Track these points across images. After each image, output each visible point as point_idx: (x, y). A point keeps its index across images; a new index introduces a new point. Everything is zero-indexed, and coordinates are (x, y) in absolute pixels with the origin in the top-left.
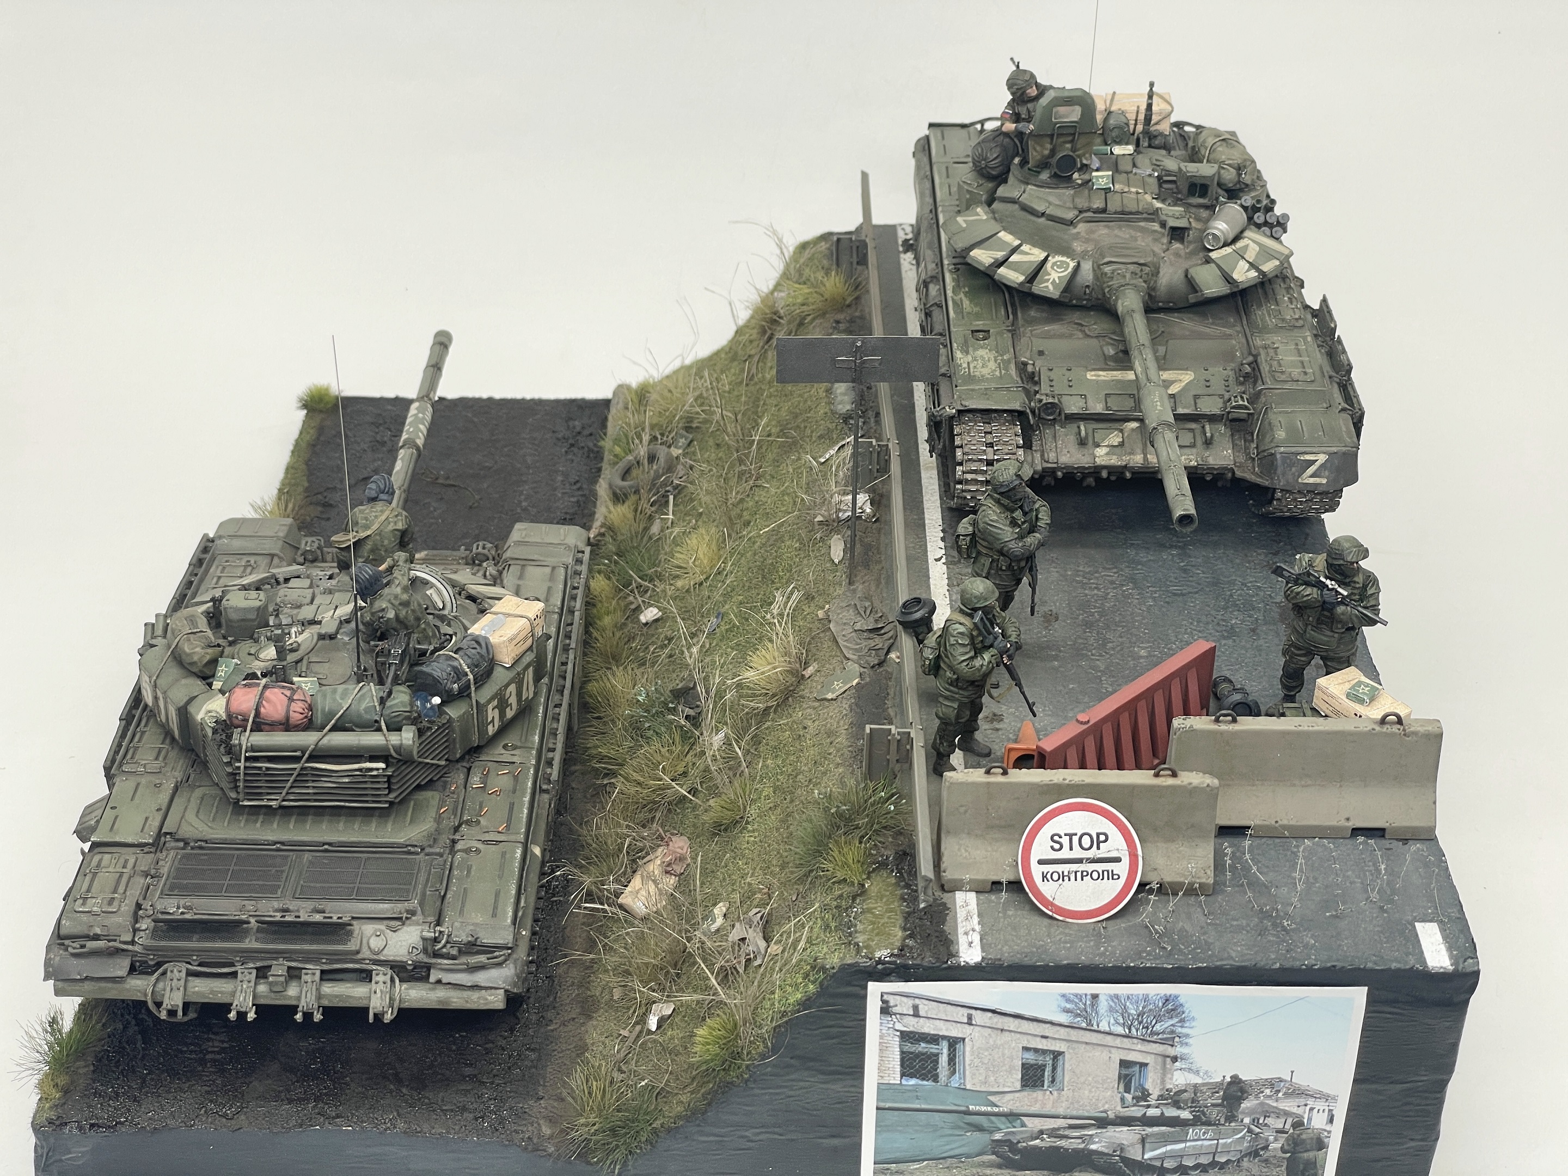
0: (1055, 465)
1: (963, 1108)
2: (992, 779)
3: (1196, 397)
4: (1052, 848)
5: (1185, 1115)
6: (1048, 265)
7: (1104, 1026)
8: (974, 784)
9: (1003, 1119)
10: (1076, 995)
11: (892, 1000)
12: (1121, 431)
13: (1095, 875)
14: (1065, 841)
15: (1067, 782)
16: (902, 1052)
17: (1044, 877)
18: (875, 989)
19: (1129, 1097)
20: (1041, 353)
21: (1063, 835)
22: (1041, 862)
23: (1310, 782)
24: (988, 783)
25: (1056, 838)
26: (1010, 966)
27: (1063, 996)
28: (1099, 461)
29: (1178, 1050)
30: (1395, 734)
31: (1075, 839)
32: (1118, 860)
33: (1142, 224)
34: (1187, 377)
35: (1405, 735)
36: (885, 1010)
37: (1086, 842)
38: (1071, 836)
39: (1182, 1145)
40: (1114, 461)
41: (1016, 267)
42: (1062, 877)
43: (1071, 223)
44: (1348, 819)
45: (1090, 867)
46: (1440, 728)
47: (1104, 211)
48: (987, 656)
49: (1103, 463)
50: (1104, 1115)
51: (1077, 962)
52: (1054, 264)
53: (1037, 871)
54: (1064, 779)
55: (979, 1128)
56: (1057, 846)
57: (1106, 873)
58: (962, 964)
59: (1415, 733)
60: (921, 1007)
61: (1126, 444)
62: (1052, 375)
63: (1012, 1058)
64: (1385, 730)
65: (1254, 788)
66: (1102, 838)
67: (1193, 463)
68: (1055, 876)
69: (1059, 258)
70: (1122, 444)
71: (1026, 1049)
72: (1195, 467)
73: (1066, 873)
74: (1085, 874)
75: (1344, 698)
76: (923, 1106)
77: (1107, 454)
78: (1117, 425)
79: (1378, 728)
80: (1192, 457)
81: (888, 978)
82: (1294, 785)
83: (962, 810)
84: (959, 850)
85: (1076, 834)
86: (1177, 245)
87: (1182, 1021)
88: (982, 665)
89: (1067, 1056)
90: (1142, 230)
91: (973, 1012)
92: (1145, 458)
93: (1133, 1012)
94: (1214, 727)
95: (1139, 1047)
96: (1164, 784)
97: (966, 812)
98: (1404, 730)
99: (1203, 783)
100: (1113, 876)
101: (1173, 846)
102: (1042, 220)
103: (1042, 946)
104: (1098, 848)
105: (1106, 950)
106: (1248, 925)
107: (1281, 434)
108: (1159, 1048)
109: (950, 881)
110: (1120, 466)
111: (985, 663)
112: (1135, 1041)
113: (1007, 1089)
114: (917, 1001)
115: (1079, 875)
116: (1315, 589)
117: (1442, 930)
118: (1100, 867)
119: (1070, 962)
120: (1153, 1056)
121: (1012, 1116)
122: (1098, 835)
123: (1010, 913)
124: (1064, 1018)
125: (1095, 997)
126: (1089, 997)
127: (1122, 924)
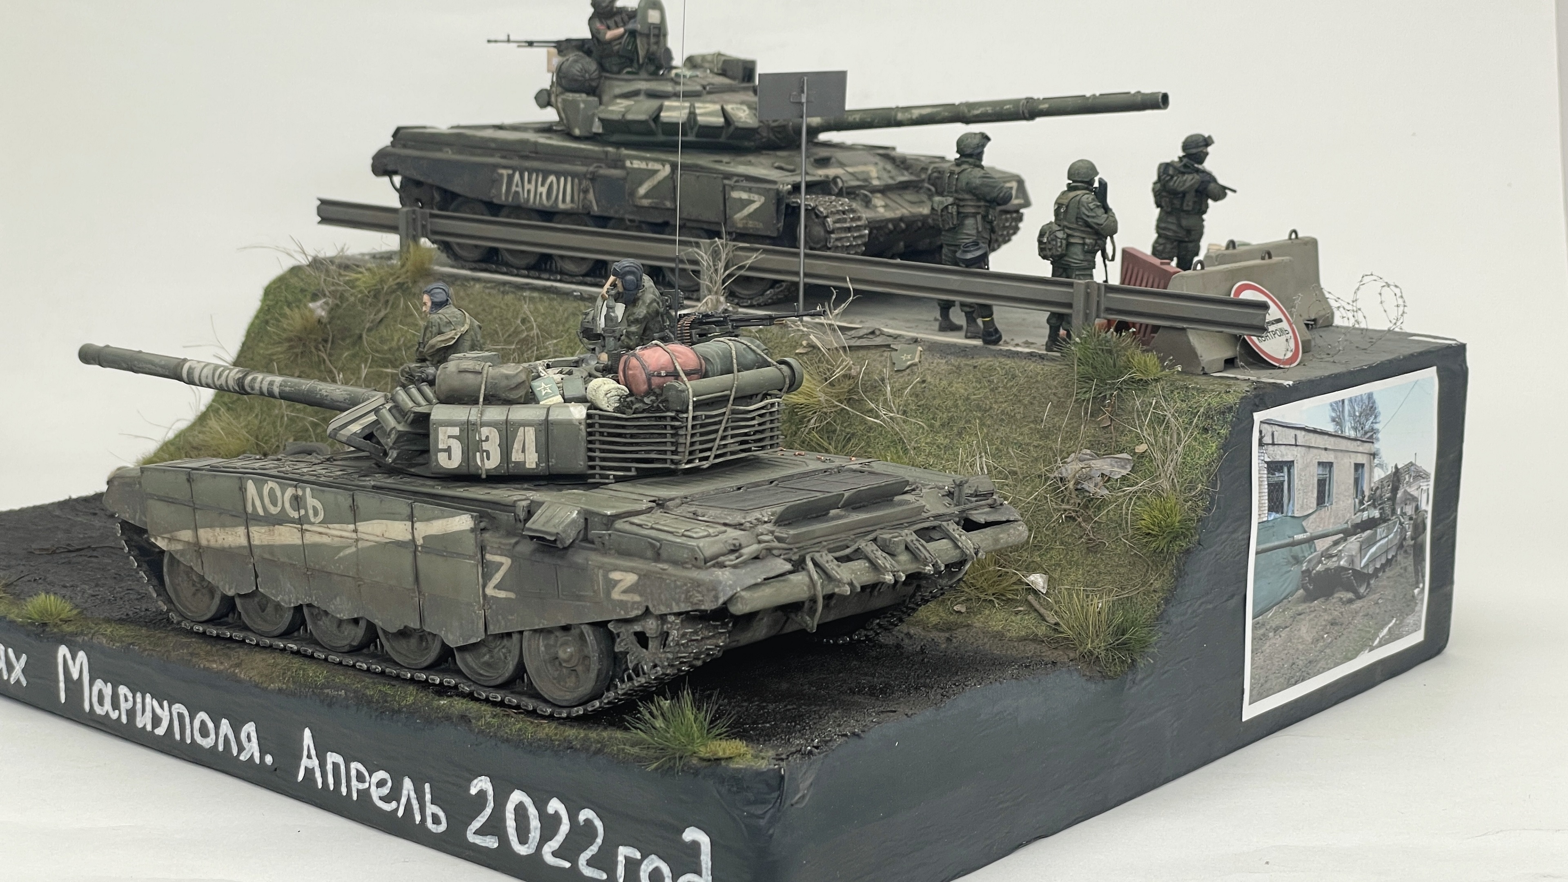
1: (1291, 540)
5: (1376, 514)
6: (728, 109)
7: (1347, 434)
9: (1307, 545)
11: (1264, 430)
13: (1278, 333)
16: (1269, 484)
17: (1258, 339)
18: (1258, 416)
19: (1357, 501)
27: (1330, 405)
29: (1377, 445)
32: (1281, 320)
36: (1261, 444)
39: (1373, 549)
41: (708, 115)
45: (1273, 327)
46: (1315, 239)
50: (1345, 526)
52: (732, 108)
55: (1297, 560)
57: (1282, 330)
60: (1274, 434)
63: (1313, 476)
71: (1319, 463)
76: (1276, 543)
87: (1376, 417)
89: (1335, 465)
91: (1298, 432)
93: (1357, 414)
95: (1361, 449)
100: (1286, 332)
108: (1366, 448)
112: (1359, 442)
113: (1311, 511)
114: (1274, 428)
115: (1271, 334)
118: (1277, 326)
119: (1327, 374)
120: (1366, 456)
121: (1311, 540)
124: (1331, 428)
125: (1343, 403)
126: (1341, 404)
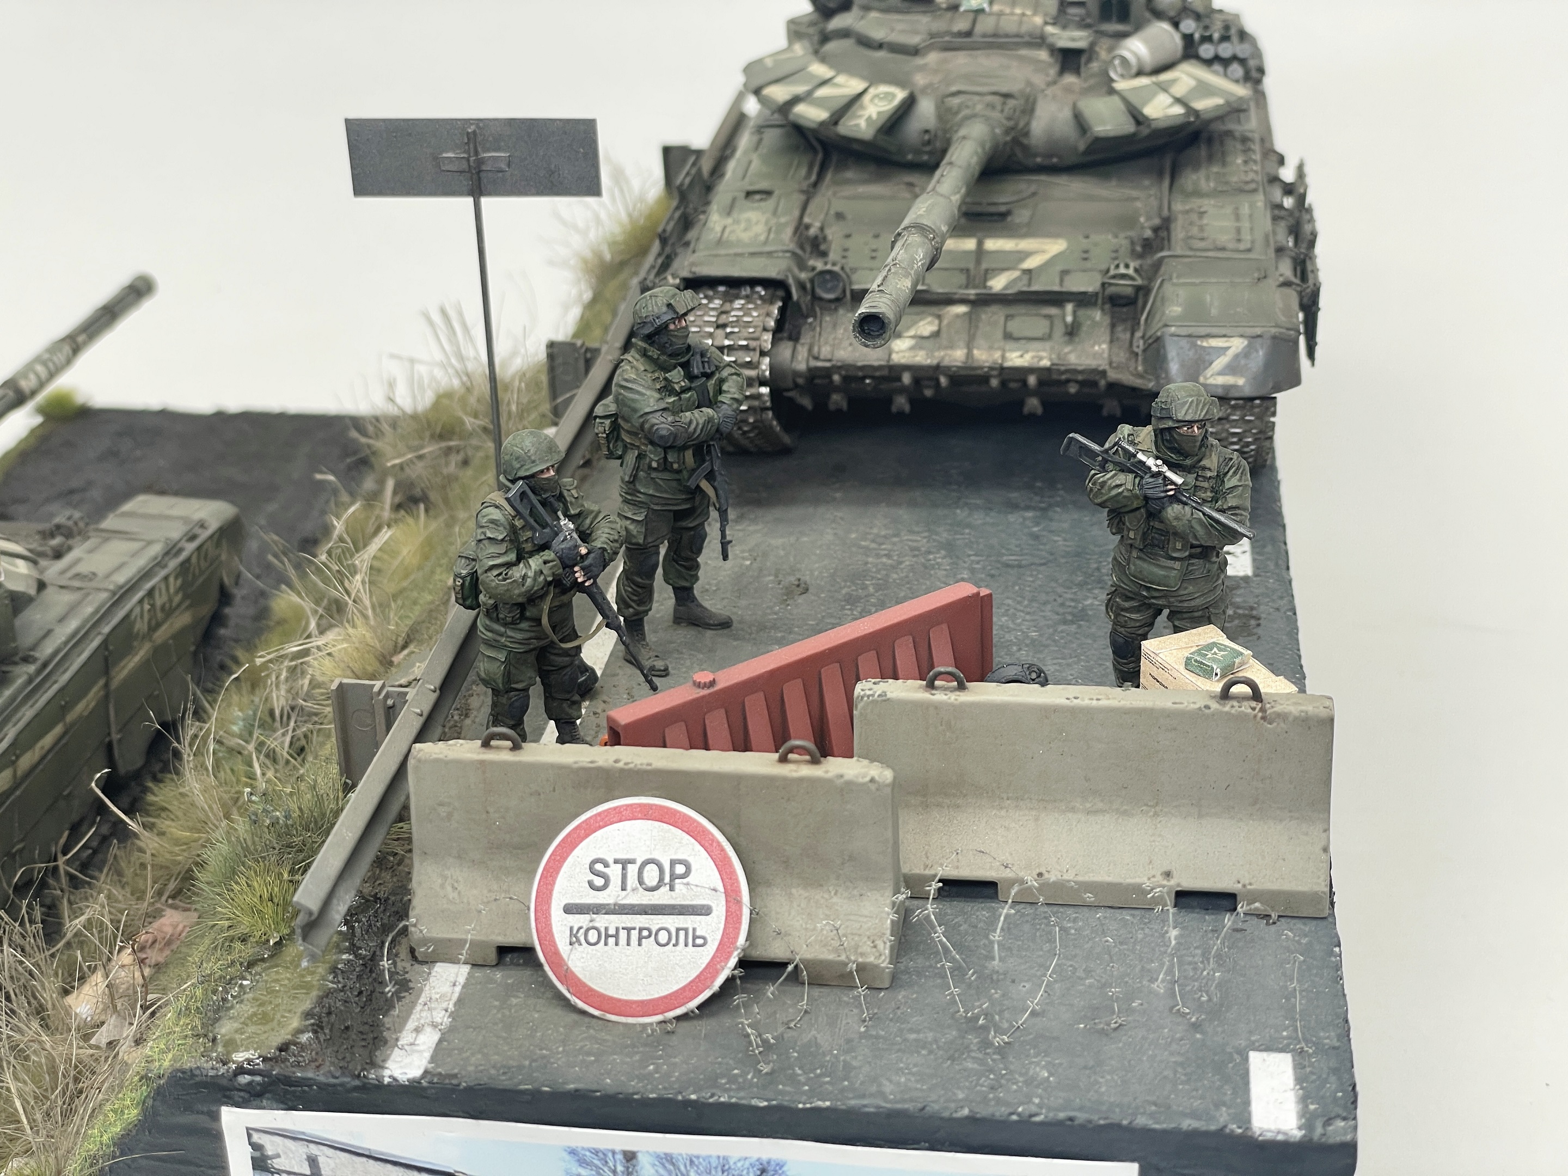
0: (828, 364)
2: (490, 756)
3: (1065, 273)
4: (591, 885)
6: (866, 98)
8: (459, 763)
10: (596, 1152)
11: (271, 1145)
12: (939, 317)
13: (663, 937)
14: (614, 872)
15: (621, 765)
17: (573, 934)
18: (233, 1121)
20: (840, 216)
21: (611, 861)
22: (569, 909)
23: (1100, 805)
24: (482, 762)
25: (599, 867)
26: (469, 1089)
27: (573, 1152)
28: (897, 358)
30: (1246, 715)
31: (632, 870)
32: (704, 911)
33: (1024, 52)
34: (1055, 247)
35: (1263, 718)
36: (261, 1164)
37: (651, 874)
38: (625, 863)
40: (921, 358)
41: (820, 103)
42: (606, 936)
43: (915, 52)
44: (1168, 874)
45: (655, 922)
46: (1331, 709)
47: (969, 34)
48: (535, 563)
49: (903, 361)
51: (594, 1087)
52: (876, 96)
53: (561, 924)
54: (616, 761)
56: (599, 882)
57: (682, 933)
58: (387, 1080)
59: (1282, 716)
60: (321, 1160)
61: (944, 334)
62: (849, 243)
64: (1227, 708)
65: (1003, 813)
66: (680, 869)
67: (1045, 363)
68: (593, 936)
69: (883, 89)
70: (936, 334)
72: (1048, 370)
73: (612, 931)
74: (645, 933)
75: (1182, 668)
77: (912, 348)
78: (934, 310)
79: (1214, 705)
80: (1044, 354)
81: (257, 1102)
82: (1073, 810)
83: (443, 811)
84: (442, 886)
85: (632, 861)
86: (1070, 79)
88: (524, 577)
90: (1022, 59)
91: (414, 1174)
92: (969, 355)
94: (925, 696)
96: (795, 775)
97: (449, 815)
98: (1263, 710)
99: (864, 776)
100: (697, 941)
101: (818, 895)
102: (881, 54)
103: (544, 1057)
104: (672, 889)
105: (656, 1071)
106: (936, 1041)
107: (1174, 310)
109: (425, 941)
110: (929, 367)
111: (531, 574)
114: (314, 1149)
115: (634, 934)
116: (1131, 476)
117: (1298, 1066)
118: (672, 922)
119: (580, 1086)
122: (673, 863)
123: (514, 1001)
125: (630, 1157)
126: (619, 1157)
127: (704, 1026)
